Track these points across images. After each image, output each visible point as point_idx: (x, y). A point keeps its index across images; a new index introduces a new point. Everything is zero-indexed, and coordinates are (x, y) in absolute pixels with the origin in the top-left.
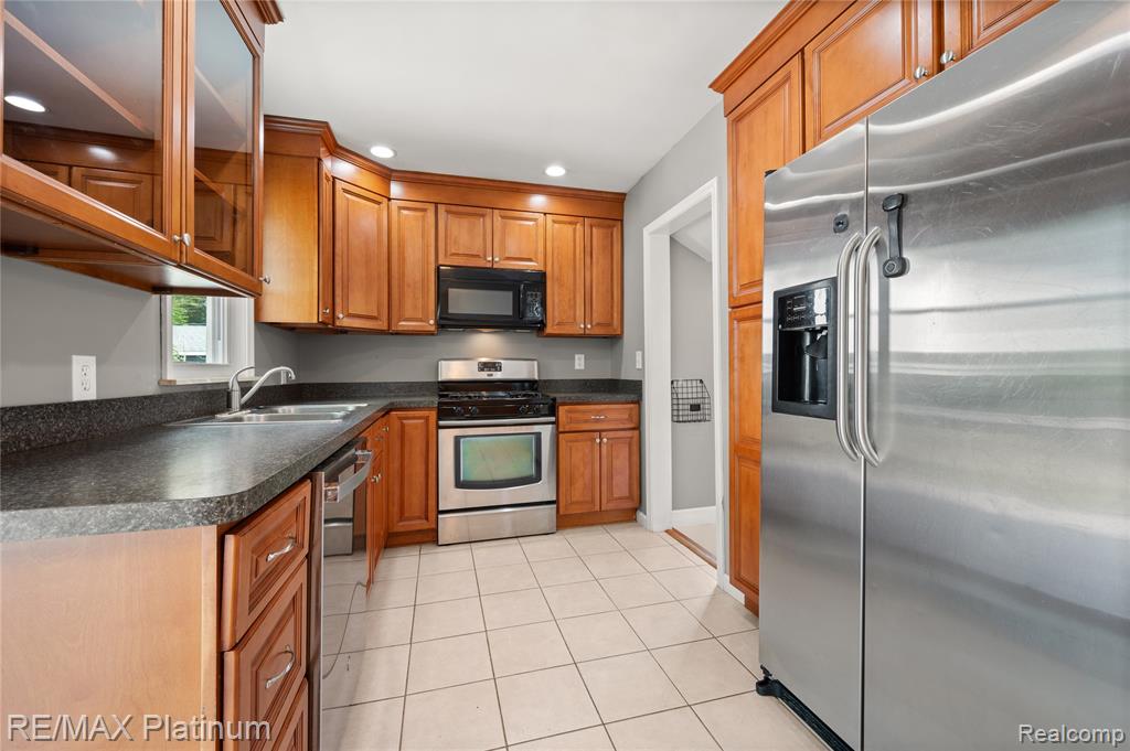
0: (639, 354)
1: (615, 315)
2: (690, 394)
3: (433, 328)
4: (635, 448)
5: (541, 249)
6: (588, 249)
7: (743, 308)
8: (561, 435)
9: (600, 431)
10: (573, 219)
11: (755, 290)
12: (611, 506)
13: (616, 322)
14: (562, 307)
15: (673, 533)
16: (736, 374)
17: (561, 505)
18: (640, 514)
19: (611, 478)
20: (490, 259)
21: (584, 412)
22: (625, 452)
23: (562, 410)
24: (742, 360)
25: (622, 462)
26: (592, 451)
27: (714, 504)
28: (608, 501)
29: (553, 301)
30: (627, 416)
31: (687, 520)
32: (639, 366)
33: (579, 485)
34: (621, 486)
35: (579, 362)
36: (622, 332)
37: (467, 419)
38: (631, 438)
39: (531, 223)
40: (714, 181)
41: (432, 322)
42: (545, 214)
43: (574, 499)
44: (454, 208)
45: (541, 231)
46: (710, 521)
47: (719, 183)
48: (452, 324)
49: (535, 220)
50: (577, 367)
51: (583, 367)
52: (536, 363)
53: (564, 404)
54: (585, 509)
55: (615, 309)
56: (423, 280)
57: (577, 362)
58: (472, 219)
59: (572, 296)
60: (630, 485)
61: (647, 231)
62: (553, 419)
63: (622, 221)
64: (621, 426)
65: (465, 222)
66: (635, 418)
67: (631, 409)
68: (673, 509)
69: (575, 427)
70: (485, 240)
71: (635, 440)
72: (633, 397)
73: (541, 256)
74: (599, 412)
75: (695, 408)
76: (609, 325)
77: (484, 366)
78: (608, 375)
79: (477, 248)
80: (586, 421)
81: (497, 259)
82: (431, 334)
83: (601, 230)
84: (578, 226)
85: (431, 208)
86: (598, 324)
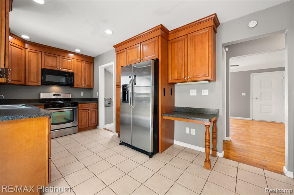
0: (97, 93)
1: (92, 84)
2: (108, 101)
3: (40, 85)
4: (96, 113)
5: (73, 67)
6: (85, 68)
7: (118, 86)
8: (79, 111)
9: (89, 109)
10: (82, 61)
11: (119, 83)
12: (91, 125)
13: (92, 85)
14: (78, 81)
15: (105, 129)
16: (117, 97)
17: (79, 126)
18: (98, 127)
19: (91, 119)
20: (58, 68)
21: (85, 105)
22: (94, 113)
23: (79, 105)
24: (118, 94)
25: (93, 116)
26: (87, 114)
27: (113, 123)
28: (90, 124)
29: (76, 80)
30: (95, 106)
31: (108, 126)
32: (97, 95)
33: (84, 121)
34: (93, 121)
35: (82, 94)
36: (93, 88)
37: (53, 108)
38: (96, 110)
39: (70, 61)
40: (113, 62)
41: (40, 83)
42: (74, 59)
43: (82, 125)
44: (47, 54)
45: (73, 63)
46: (112, 126)
47: (114, 63)
48: (46, 84)
49: (71, 60)
50: (81, 95)
51: (83, 95)
52: (70, 94)
53: (80, 104)
54: (85, 126)
55: (92, 82)
56: (37, 72)
57: (81, 94)
58: (53, 58)
59: (81, 79)
60: (95, 121)
61: (100, 67)
62: (77, 107)
63: (93, 63)
64: (94, 108)
65: (51, 58)
66: (97, 106)
67: (96, 104)
68: (105, 124)
69: (82, 109)
70: (57, 63)
71: (97, 111)
72: (96, 102)
73: (73, 69)
74: (88, 105)
75: (109, 104)
76: (91, 86)
77: (55, 95)
78: (89, 97)
79: (54, 64)
80: (85, 107)
81: (60, 68)
82: (39, 86)
83: (88, 65)
84: (83, 63)
85: (40, 53)
86: (87, 86)
